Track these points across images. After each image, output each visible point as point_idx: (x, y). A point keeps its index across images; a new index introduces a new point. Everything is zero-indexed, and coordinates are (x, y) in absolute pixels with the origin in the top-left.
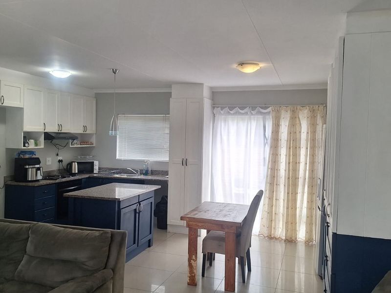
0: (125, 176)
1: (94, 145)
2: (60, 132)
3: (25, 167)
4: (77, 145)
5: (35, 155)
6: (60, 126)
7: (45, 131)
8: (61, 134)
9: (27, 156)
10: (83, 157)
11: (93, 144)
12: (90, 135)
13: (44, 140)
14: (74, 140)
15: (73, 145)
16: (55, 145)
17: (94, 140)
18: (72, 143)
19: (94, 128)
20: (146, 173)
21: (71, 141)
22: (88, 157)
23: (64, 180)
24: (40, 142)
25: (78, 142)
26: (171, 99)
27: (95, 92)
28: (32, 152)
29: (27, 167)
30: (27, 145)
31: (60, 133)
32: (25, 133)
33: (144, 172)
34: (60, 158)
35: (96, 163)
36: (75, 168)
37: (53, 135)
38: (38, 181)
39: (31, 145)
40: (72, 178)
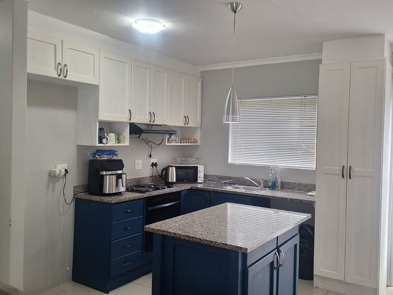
0: (241, 190)
1: (198, 144)
2: (152, 123)
3: (101, 173)
4: (175, 142)
5: (117, 155)
6: (153, 115)
7: (132, 121)
8: (153, 127)
9: (105, 157)
10: (183, 159)
11: (196, 142)
12: (194, 129)
13: (130, 133)
14: (171, 134)
15: (170, 142)
16: (147, 142)
17: (198, 136)
18: (168, 141)
19: (199, 121)
20: (273, 187)
21: (167, 137)
22: (190, 159)
23: (156, 193)
24: (124, 136)
25: (178, 139)
26: (320, 65)
27: (201, 70)
28: (112, 152)
29: (104, 173)
30: (104, 141)
31: (152, 125)
32: (101, 122)
33: (270, 184)
34: (154, 160)
35: (201, 169)
36: (173, 176)
37: (143, 128)
38: (120, 194)
39: (111, 141)
40: (167, 190)
